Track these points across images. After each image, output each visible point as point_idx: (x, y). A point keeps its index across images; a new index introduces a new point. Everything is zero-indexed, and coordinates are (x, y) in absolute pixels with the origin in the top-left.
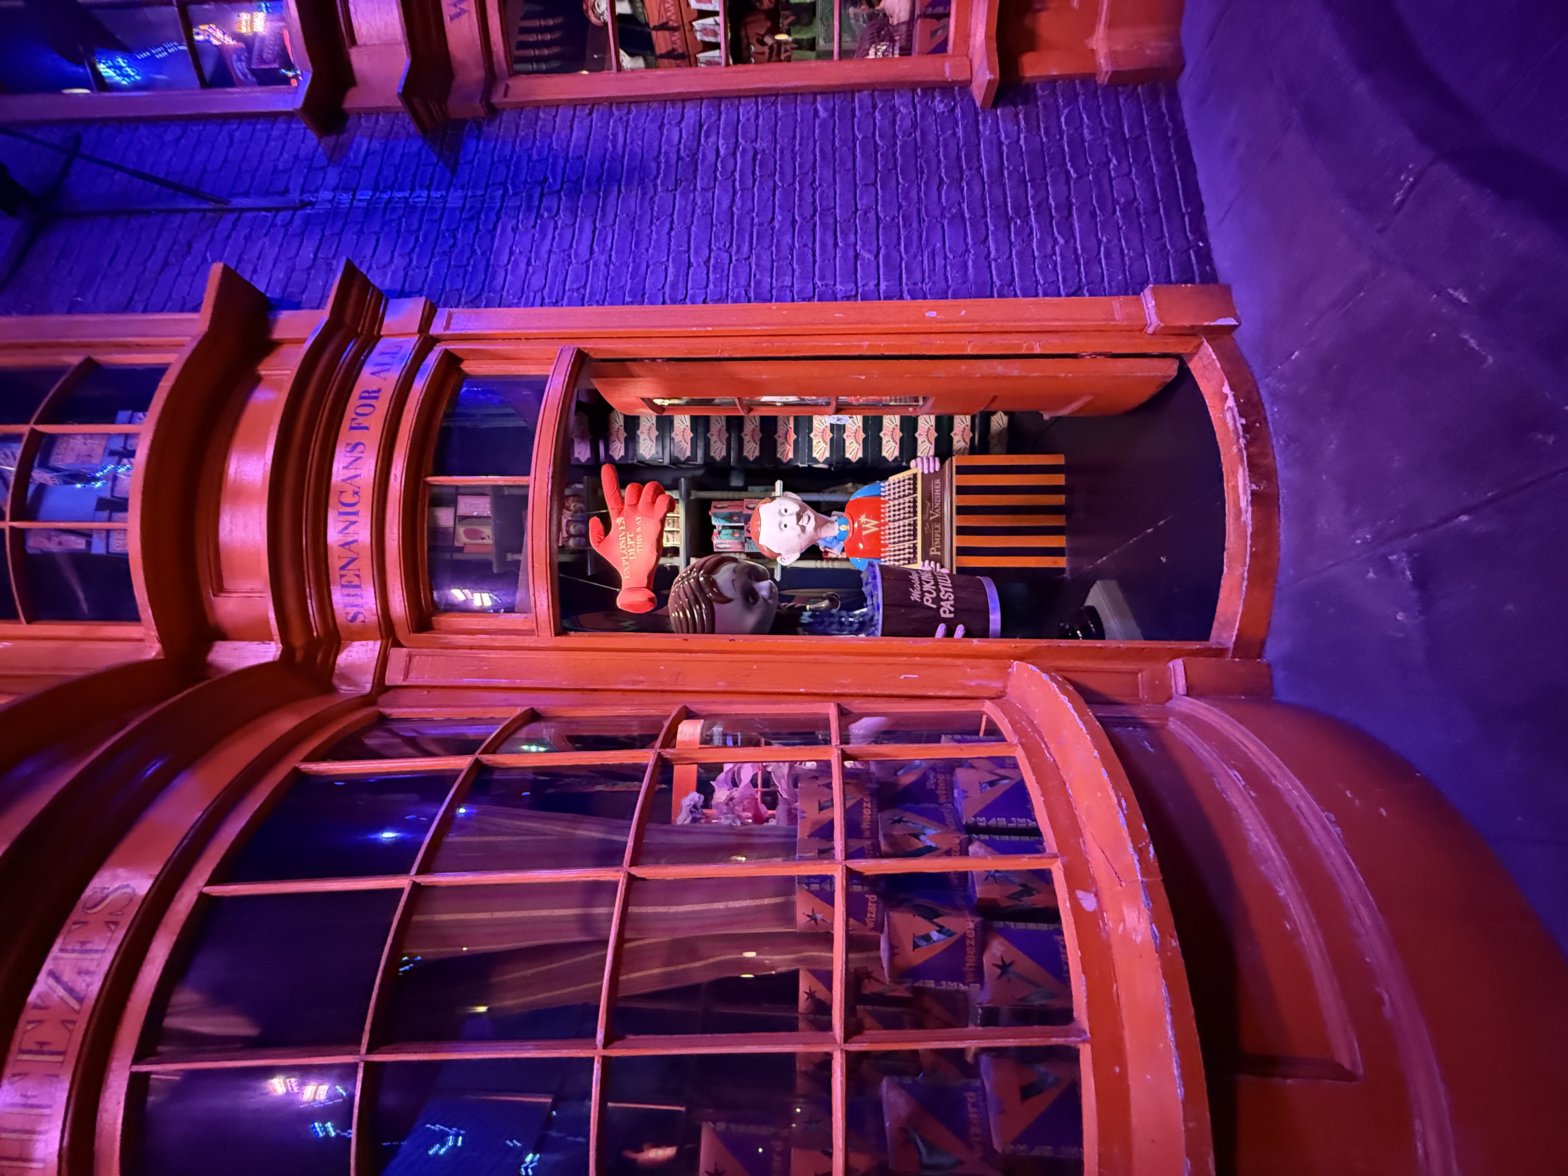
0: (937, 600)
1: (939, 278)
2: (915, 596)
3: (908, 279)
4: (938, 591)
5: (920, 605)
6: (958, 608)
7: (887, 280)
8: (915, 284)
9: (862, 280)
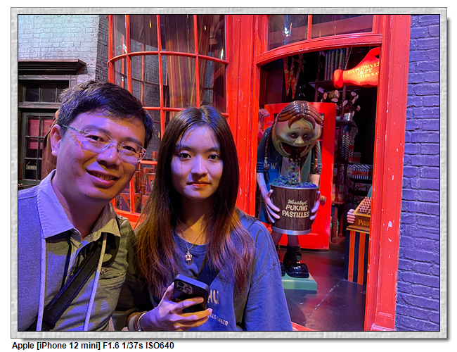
0: (289, 210)
1: (420, 233)
2: (290, 202)
3: (421, 217)
4: (294, 211)
5: (286, 203)
6: (285, 218)
7: (420, 206)
8: (417, 220)
9: (422, 192)
